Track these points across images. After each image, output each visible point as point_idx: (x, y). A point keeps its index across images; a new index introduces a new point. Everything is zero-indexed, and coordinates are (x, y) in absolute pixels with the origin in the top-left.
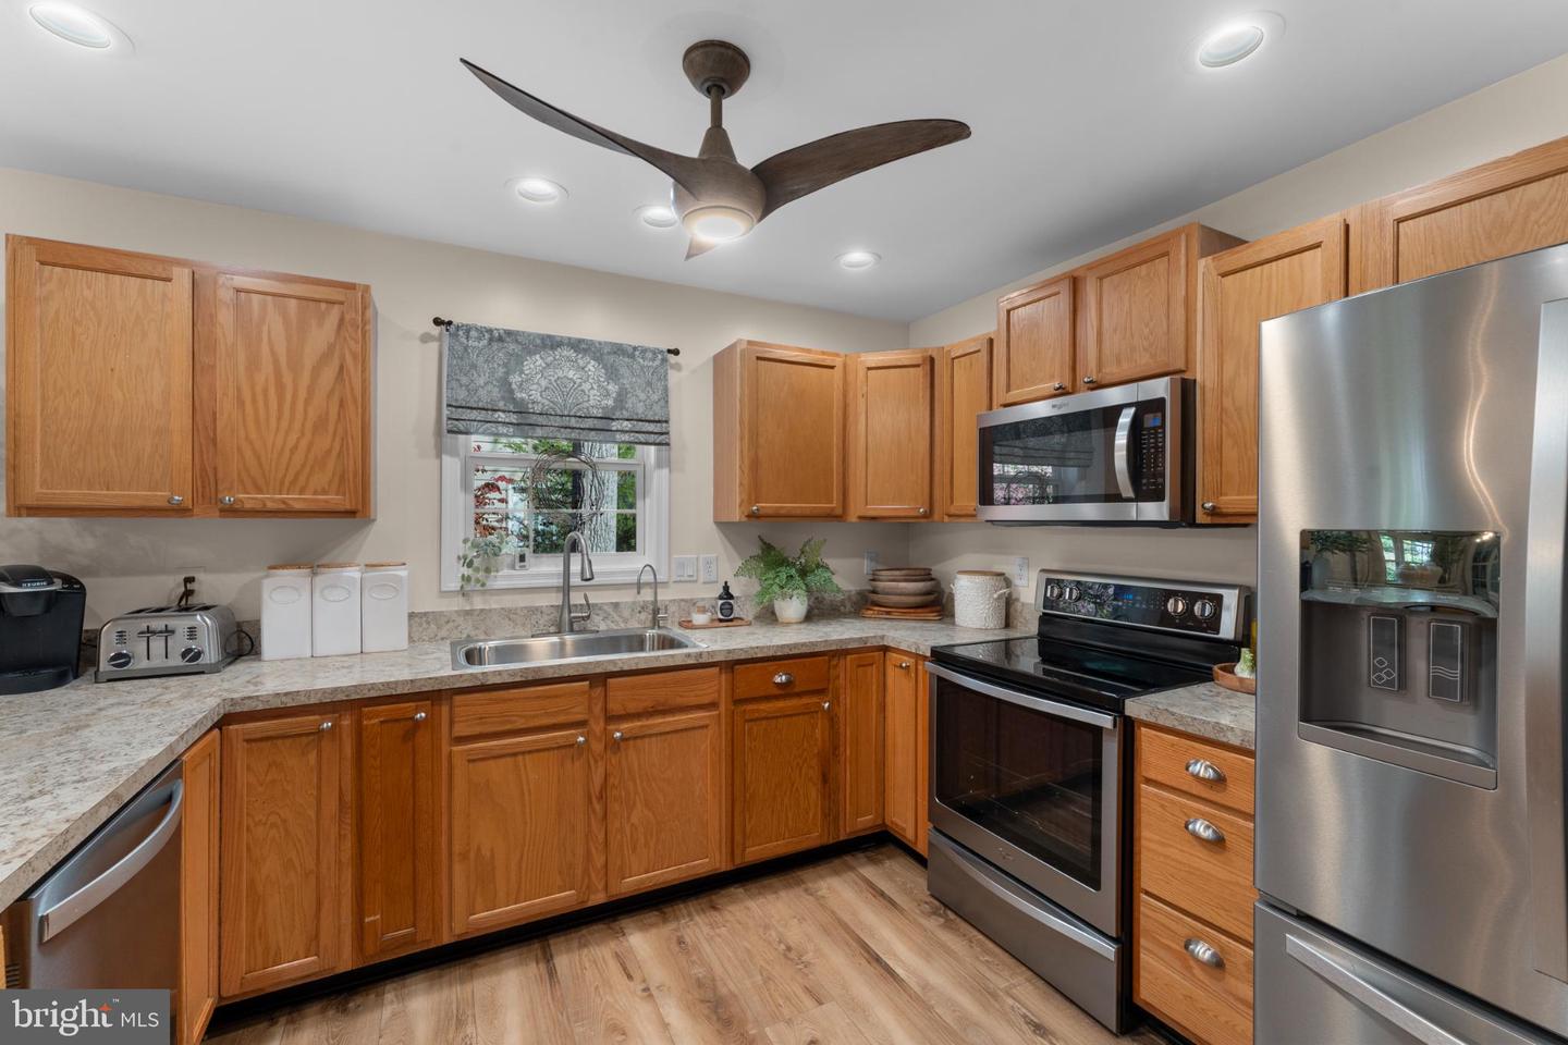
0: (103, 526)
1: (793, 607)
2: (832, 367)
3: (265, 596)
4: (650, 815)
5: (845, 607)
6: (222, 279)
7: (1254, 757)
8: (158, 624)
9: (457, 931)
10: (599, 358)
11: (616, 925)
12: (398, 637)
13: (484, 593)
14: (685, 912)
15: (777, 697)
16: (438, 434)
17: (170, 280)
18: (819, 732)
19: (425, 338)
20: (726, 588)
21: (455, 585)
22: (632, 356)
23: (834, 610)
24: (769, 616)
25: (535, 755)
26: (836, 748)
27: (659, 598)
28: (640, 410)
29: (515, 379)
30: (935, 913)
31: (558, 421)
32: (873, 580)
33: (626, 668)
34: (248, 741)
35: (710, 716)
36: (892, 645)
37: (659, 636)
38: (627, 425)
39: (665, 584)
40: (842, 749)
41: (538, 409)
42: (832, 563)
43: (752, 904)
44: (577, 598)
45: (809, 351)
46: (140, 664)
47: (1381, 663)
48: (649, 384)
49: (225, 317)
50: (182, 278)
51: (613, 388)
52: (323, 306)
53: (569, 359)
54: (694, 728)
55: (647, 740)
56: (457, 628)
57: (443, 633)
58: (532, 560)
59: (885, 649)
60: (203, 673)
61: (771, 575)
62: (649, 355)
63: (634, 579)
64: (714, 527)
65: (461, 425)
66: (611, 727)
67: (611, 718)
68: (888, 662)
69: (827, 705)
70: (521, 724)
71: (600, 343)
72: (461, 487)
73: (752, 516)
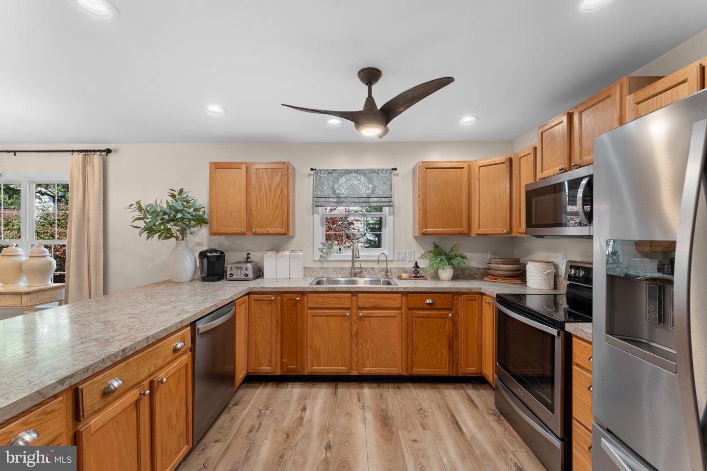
0: (231, 238)
1: (446, 273)
2: (463, 168)
3: (265, 259)
4: (374, 347)
5: (477, 275)
6: (252, 167)
7: (592, 345)
8: (239, 266)
9: (309, 371)
10: (365, 175)
11: (361, 385)
12: (300, 275)
13: (327, 261)
14: (387, 387)
15: (427, 309)
16: (313, 208)
17: (241, 168)
18: (448, 326)
19: (309, 175)
20: (416, 264)
21: (318, 258)
22: (378, 173)
23: (471, 276)
24: (436, 277)
25: (333, 317)
26: (456, 335)
27: (388, 267)
28: (381, 193)
29: (336, 186)
30: (494, 414)
31: (351, 200)
32: (489, 263)
33: (364, 290)
34: (255, 300)
35: (396, 313)
36: (484, 292)
37: (386, 281)
38: (376, 200)
39: (392, 261)
40: (459, 336)
41: (343, 196)
42: (468, 255)
43: (414, 391)
44: (357, 265)
45: (451, 162)
46: (235, 277)
47: (651, 308)
48: (384, 183)
49: (253, 177)
50: (244, 167)
51: (370, 186)
52: (277, 170)
53: (354, 177)
54: (391, 317)
55: (372, 318)
56: (318, 273)
57: (314, 274)
58: (344, 251)
59: (482, 294)
60: (248, 280)
61: (434, 259)
62: (384, 172)
63: (377, 259)
64: (413, 238)
65: (319, 204)
66: (359, 311)
67: (359, 308)
68: (483, 300)
69: (450, 315)
70: (328, 306)
71: (365, 169)
72: (320, 224)
73: (423, 234)
